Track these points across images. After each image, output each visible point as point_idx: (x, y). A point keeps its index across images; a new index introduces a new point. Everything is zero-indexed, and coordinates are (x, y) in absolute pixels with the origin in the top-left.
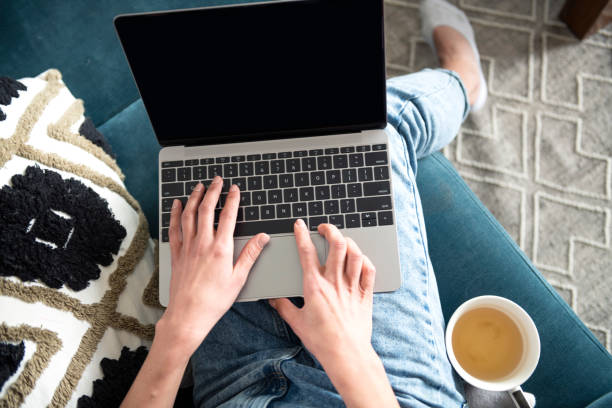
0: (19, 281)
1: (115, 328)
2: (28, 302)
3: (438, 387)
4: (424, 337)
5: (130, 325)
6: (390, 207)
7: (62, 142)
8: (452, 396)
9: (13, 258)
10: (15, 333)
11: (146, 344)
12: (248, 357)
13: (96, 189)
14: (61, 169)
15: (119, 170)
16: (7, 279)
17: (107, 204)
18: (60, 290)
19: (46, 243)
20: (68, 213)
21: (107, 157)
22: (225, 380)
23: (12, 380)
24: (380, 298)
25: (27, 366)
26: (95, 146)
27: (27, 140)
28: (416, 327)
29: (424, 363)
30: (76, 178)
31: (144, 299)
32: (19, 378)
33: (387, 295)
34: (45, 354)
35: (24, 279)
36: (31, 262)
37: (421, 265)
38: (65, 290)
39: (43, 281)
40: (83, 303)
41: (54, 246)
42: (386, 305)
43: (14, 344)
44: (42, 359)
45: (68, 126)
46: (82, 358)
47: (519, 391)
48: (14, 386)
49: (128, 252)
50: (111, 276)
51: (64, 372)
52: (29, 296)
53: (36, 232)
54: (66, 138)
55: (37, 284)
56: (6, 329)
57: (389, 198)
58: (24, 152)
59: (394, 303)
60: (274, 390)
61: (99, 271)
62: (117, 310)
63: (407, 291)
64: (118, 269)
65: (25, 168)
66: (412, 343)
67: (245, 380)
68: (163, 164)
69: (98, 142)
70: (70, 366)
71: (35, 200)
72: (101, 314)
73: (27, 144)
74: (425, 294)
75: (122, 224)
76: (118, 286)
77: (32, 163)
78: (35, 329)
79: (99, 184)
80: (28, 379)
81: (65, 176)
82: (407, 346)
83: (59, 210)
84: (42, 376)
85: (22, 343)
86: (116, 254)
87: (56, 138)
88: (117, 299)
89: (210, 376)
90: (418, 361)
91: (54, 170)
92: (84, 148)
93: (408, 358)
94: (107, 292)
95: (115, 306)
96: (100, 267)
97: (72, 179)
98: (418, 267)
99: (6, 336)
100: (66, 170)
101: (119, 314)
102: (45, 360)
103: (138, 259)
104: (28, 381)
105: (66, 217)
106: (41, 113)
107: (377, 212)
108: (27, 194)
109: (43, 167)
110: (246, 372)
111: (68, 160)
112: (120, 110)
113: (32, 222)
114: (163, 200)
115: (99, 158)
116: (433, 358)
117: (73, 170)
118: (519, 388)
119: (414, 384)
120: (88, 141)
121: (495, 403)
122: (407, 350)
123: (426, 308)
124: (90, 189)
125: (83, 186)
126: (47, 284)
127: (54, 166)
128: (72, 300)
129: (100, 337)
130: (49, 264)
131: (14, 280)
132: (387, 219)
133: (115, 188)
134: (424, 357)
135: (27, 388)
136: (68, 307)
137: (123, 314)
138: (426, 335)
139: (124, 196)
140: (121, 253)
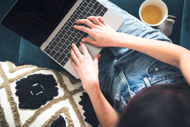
0: (44, 105)
1: (74, 95)
2: (51, 107)
3: (152, 32)
4: (139, 25)
5: (76, 91)
6: (103, 6)
7: (16, 72)
8: (157, 31)
9: (37, 102)
10: (56, 115)
11: (83, 92)
12: (107, 71)
13: (35, 73)
14: (23, 77)
15: (34, 66)
16: (41, 107)
17: (41, 74)
18: (54, 99)
19: (40, 93)
20: (36, 83)
21: (28, 65)
22: (108, 80)
23: (67, 124)
24: (122, 27)
25: (66, 118)
26: (23, 66)
27: (8, 78)
28: (135, 25)
29: (145, 30)
30: (29, 75)
31: (72, 84)
32: (68, 122)
33: (123, 25)
34: (67, 113)
35: (44, 104)
36: (41, 99)
37: (122, 12)
38: (55, 98)
39: (48, 101)
40: (62, 96)
41: (42, 92)
42: (125, 27)
43: (58, 117)
44: (68, 115)
45: (13, 67)
46: (75, 106)
47: (169, 16)
48: (69, 125)
49: (58, 78)
50: (60, 86)
51: (75, 112)
52: (49, 106)
53: (34, 93)
54: (15, 70)
55: (48, 102)
56: (53, 116)
57: (101, 5)
58: (11, 81)
59: (126, 25)
60: (120, 70)
61: (57, 87)
62: (70, 91)
63: (126, 20)
64: (60, 83)
65: (15, 84)
66: (138, 29)
67: (112, 75)
68: (45, 51)
69: (23, 64)
70: (74, 110)
71: (26, 87)
72: (68, 95)
73: (9, 79)
74: (130, 17)
75: (49, 74)
76: (64, 87)
77: (16, 81)
78: (59, 111)
79: (34, 72)
80: (69, 121)
81: (26, 77)
82: (138, 31)
83: (33, 85)
84: (72, 117)
85: (60, 115)
86: (56, 81)
87: (13, 72)
88: (67, 89)
89: (103, 84)
90: (143, 31)
91: (22, 78)
92: (22, 68)
93: (141, 33)
94: (63, 90)
95: (68, 90)
96: (56, 87)
97: (28, 76)
98: (122, 13)
99: (55, 117)
100: (24, 76)
101: (71, 91)
102: (68, 114)
103: (61, 77)
104: (70, 121)
105: (37, 84)
106: (3, 71)
107: (102, 11)
108: (23, 88)
109: (19, 80)
110: (110, 73)
111: (22, 74)
112: (18, 54)
113: (31, 92)
114: (53, 58)
115: (27, 67)
116: (145, 28)
117: (26, 75)
118: (168, 16)
119: (148, 36)
120: (21, 66)
121: (165, 26)
122: (139, 32)
123: (133, 19)
124: (34, 74)
125: (32, 75)
126: (50, 100)
127: (21, 78)
128: (59, 98)
129: (73, 99)
130: (46, 96)
131: (42, 106)
132: (106, 10)
133: (39, 69)
134: (144, 29)
135: (72, 122)
136: (60, 100)
137: (72, 90)
138: (139, 24)
139: (42, 69)
140: (57, 80)
